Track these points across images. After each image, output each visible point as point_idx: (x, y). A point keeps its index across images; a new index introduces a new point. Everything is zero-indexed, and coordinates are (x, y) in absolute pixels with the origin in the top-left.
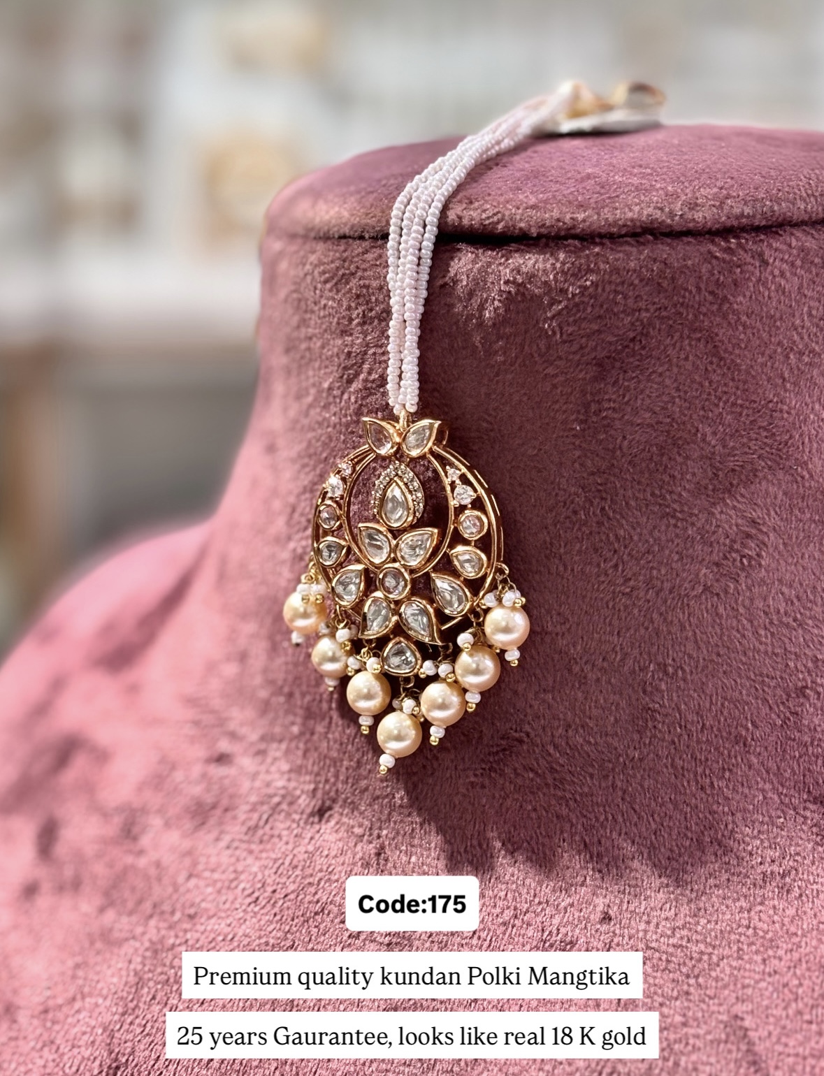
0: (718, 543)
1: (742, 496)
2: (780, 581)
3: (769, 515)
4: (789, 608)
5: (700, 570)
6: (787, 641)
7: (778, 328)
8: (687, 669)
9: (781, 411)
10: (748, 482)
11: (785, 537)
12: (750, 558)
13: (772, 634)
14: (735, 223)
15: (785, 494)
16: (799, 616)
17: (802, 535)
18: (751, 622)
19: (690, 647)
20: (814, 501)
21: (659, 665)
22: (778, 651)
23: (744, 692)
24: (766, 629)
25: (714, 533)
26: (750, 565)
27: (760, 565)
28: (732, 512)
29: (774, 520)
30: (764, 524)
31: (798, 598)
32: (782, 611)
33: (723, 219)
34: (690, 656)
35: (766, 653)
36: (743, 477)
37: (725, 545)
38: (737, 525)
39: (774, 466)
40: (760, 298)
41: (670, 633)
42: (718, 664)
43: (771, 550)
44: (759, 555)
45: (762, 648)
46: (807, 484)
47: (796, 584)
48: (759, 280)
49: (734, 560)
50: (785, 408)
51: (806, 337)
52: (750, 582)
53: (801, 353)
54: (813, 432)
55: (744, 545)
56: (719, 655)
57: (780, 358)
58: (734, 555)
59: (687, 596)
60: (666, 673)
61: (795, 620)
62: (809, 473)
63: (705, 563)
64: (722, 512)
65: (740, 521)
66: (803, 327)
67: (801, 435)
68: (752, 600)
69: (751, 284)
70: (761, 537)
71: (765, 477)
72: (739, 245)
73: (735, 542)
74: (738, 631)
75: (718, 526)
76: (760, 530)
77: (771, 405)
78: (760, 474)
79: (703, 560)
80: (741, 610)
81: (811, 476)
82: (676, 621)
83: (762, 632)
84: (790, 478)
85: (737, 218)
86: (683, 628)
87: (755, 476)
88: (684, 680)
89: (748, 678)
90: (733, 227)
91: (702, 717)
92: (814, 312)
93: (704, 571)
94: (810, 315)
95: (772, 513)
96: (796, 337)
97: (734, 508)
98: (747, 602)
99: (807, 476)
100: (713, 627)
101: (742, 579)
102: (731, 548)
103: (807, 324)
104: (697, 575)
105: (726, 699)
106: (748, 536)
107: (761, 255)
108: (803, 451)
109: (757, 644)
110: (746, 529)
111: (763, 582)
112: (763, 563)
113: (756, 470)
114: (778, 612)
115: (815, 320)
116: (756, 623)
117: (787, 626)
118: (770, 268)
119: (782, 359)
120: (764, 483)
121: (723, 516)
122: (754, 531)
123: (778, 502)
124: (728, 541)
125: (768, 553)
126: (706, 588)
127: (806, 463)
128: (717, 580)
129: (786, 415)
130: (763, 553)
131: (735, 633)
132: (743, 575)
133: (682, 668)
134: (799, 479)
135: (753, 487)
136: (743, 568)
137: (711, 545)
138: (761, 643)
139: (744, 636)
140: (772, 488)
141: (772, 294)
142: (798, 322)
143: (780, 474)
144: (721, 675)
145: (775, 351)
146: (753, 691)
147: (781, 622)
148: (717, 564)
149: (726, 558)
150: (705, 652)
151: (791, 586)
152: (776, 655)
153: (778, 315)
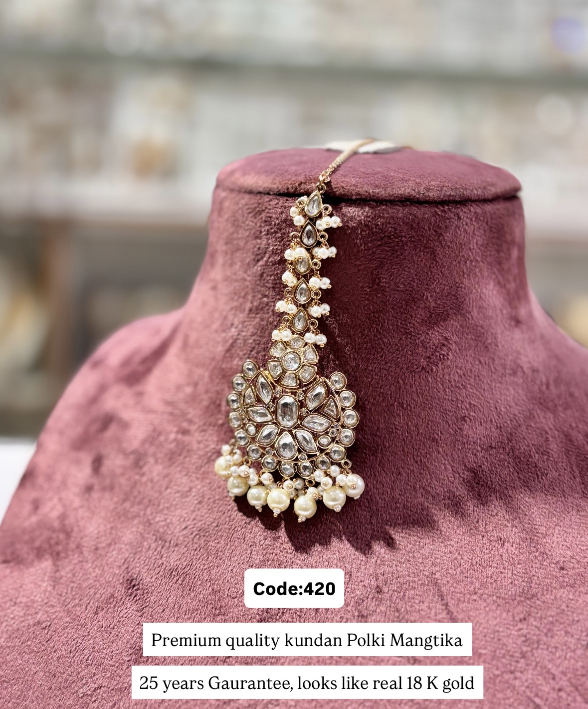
0: (430, 348)
1: (442, 326)
2: (456, 367)
3: (453, 336)
4: (460, 379)
5: (421, 360)
6: (458, 394)
7: (463, 249)
8: (413, 406)
9: (461, 287)
10: (445, 320)
11: (460, 346)
12: (444, 355)
13: (452, 391)
14: (447, 199)
15: (461, 326)
16: (464, 383)
17: (467, 345)
18: (442, 385)
19: (414, 396)
20: (473, 329)
21: (399, 403)
22: (454, 399)
23: (438, 418)
24: (449, 389)
25: (428, 343)
26: (444, 358)
27: (448, 359)
28: (437, 334)
29: (455, 338)
30: (451, 339)
31: (464, 375)
32: (457, 381)
33: (442, 196)
34: (414, 400)
35: (449, 399)
36: (443, 318)
37: (433, 349)
38: (439, 340)
39: (457, 313)
40: (456, 235)
41: (405, 389)
42: (426, 404)
43: (453, 351)
44: (448, 354)
45: (447, 397)
46: (470, 322)
47: (464, 369)
48: (456, 226)
49: (437, 356)
50: (463, 286)
51: (474, 254)
52: (443, 366)
53: (472, 261)
54: (474, 298)
55: (441, 349)
56: (427, 400)
57: (462, 263)
58: (437, 354)
59: (414, 371)
60: (403, 407)
61: (462, 385)
62: (472, 316)
63: (423, 356)
64: (432, 333)
65: (440, 338)
66: (473, 249)
67: (469, 299)
68: (443, 375)
69: (453, 228)
70: (449, 345)
71: (452, 318)
72: (449, 209)
73: (437, 348)
74: (436, 389)
75: (430, 340)
76: (449, 342)
77: (457, 284)
78: (450, 316)
79: (422, 355)
80: (439, 379)
81: (472, 318)
82: (408, 383)
83: (447, 390)
84: (463, 318)
85: (448, 196)
86: (411, 386)
87: (448, 317)
88: (411, 411)
89: (440, 411)
90: (446, 200)
91: (418, 429)
92: (479, 242)
93: (423, 360)
94: (477, 243)
95: (455, 335)
96: (470, 254)
97: (438, 331)
98: (441, 376)
99: (470, 318)
100: (425, 387)
101: (440, 365)
102: (436, 350)
103: (475, 247)
104: (419, 362)
105: (429, 421)
106: (443, 345)
107: (458, 214)
108: (470, 306)
109: (445, 396)
110: (443, 342)
111: (449, 367)
112: (449, 358)
113: (449, 314)
114: (455, 381)
115: (479, 246)
116: (444, 386)
117: (459, 387)
118: (461, 221)
119: (464, 263)
120: (452, 321)
121: (433, 335)
122: (446, 343)
123: (457, 329)
124: (434, 347)
125: (452, 353)
126: (423, 368)
127: (470, 312)
128: (428, 365)
129: (463, 290)
130: (450, 354)
131: (435, 390)
132: (440, 363)
133: (410, 406)
134: (467, 319)
135: (446, 322)
136: (440, 360)
137: (427, 349)
138: (446, 395)
139: (439, 392)
140: (454, 323)
141: (462, 233)
142: (472, 247)
143: (459, 317)
144: (428, 409)
145: (461, 260)
146: (442, 417)
147: (456, 386)
148: (429, 358)
149: (433, 355)
150: (421, 398)
151: (461, 369)
152: (453, 401)
153: (463, 243)
